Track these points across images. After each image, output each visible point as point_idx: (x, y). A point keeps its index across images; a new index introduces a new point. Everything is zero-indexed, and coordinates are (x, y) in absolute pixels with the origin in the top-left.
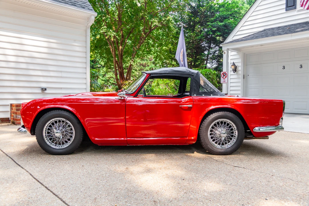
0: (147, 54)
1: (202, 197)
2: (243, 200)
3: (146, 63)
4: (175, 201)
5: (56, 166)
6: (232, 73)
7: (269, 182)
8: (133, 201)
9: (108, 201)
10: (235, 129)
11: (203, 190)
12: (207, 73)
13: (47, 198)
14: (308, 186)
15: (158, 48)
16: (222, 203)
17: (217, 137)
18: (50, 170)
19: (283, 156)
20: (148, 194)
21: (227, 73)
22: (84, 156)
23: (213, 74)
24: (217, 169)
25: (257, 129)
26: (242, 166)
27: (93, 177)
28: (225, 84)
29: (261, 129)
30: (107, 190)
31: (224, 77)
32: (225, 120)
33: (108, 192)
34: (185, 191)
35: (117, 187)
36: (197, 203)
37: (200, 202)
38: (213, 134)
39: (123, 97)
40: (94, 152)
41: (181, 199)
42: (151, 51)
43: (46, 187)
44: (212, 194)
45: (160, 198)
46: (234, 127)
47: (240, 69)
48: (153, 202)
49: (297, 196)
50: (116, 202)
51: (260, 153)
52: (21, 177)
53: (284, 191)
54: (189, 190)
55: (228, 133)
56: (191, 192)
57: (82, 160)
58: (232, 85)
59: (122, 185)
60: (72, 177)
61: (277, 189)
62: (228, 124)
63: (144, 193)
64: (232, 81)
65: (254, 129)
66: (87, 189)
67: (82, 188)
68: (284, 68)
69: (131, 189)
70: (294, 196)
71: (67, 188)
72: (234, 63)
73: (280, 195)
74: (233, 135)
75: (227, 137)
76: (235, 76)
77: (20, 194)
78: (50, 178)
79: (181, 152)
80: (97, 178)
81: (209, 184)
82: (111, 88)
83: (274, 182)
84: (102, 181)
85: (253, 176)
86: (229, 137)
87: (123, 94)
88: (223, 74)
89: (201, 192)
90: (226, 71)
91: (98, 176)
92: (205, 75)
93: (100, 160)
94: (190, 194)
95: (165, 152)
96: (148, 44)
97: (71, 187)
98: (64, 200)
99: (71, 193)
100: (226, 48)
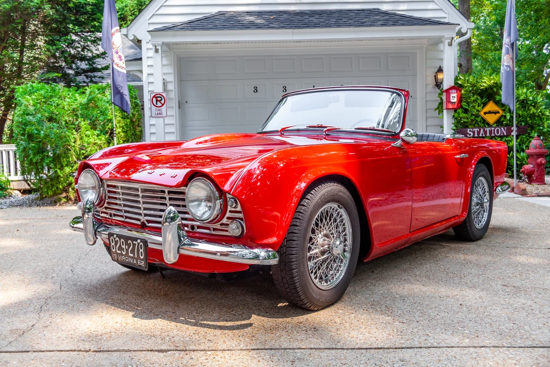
31: (159, 105)
68: (257, 91)
88: (154, 96)
100: (159, 41)
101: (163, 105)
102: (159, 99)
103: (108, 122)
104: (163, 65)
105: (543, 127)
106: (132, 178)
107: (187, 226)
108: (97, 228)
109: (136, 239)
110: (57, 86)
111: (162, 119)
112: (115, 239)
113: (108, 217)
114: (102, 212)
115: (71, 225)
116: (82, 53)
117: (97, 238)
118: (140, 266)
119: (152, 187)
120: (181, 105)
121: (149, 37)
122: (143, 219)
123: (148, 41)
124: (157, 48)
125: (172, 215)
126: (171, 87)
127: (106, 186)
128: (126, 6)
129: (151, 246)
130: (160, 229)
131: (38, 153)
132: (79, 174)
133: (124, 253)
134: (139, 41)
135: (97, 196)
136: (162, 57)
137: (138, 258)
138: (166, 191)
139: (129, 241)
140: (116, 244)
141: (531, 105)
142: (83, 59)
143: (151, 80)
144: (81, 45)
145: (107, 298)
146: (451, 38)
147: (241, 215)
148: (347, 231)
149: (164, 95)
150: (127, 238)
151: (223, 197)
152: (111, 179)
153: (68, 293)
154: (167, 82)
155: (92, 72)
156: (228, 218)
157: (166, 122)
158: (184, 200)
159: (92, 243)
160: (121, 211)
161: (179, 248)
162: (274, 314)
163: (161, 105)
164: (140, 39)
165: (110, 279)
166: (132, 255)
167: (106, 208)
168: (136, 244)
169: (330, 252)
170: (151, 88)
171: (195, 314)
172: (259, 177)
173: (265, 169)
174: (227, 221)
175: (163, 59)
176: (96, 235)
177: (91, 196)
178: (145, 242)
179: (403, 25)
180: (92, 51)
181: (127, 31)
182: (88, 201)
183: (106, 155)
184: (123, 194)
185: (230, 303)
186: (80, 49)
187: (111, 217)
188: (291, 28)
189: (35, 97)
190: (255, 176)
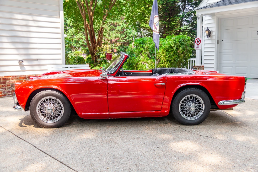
0: (119, 14)
1: (172, 161)
2: (203, 163)
3: (117, 22)
4: (152, 165)
5: (52, 138)
6: (206, 38)
7: (226, 148)
8: (120, 165)
9: (101, 165)
10: (202, 102)
11: (173, 155)
12: (181, 40)
13: (54, 164)
14: (256, 151)
15: (130, 8)
16: (187, 165)
17: (187, 110)
18: (48, 141)
19: (244, 125)
20: (131, 159)
21: (200, 39)
22: (73, 129)
23: (187, 40)
24: (185, 138)
25: (221, 103)
26: (207, 135)
27: (85, 147)
28: (199, 50)
29: (225, 103)
30: (99, 157)
31: (198, 43)
32: (194, 95)
33: (100, 159)
34: (159, 157)
35: (106, 155)
36: (168, 165)
37: (170, 165)
38: (183, 107)
39: (105, 77)
40: (81, 125)
41: (157, 162)
42: (122, 10)
43: (50, 156)
44: (180, 159)
45: (140, 162)
46: (201, 101)
47: (214, 34)
48: (135, 165)
49: (245, 159)
50: (107, 166)
51: (225, 122)
52: (27, 148)
53: (236, 155)
54: (162, 156)
55: (196, 106)
56: (164, 158)
57: (72, 132)
58: (206, 50)
59: (110, 153)
60: (69, 148)
61: (231, 154)
62: (196, 99)
63: (128, 159)
64: (206, 46)
65: (219, 102)
66: (83, 157)
67: (79, 156)
69: (118, 156)
70: (243, 159)
71: (67, 156)
72: (208, 28)
73: (232, 158)
74: (201, 108)
75: (195, 110)
76: (209, 42)
77: (33, 162)
78: (51, 149)
79: (155, 124)
80: (88, 147)
81: (178, 151)
82: (81, 50)
83: (230, 148)
84: (93, 150)
85: (214, 143)
86: (197, 110)
87: (105, 75)
88: (196, 40)
89: (172, 157)
90: (200, 36)
91: (89, 146)
92: (179, 42)
93: (87, 132)
94: (163, 159)
95: (142, 123)
96: (120, 4)
97: (70, 156)
98: (68, 165)
99: (72, 160)
100: (200, 14)
101: (200, 43)
102: (198, 41)
154: (213, 32)
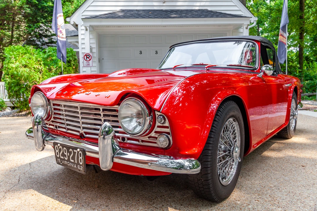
68: (141, 53)
88: (85, 55)
100: (88, 24)
101: (90, 60)
102: (88, 56)
103: (59, 68)
104: (90, 39)
105: (297, 73)
106: (73, 98)
107: (119, 137)
108: (45, 137)
109: (76, 149)
110: (29, 47)
111: (90, 68)
112: (59, 147)
113: (54, 128)
114: (50, 125)
115: (27, 133)
116: (46, 33)
117: (45, 146)
118: (79, 170)
119: (89, 106)
120: (100, 60)
121: (82, 23)
122: (82, 131)
123: (82, 25)
124: (87, 28)
125: (107, 129)
126: (94, 50)
127: (52, 105)
128: (69, 11)
129: (88, 154)
130: (97, 139)
131: (17, 85)
132: (32, 95)
133: (66, 159)
134: (77, 25)
135: (45, 112)
136: (90, 34)
137: (78, 164)
138: (101, 109)
139: (71, 150)
140: (60, 152)
141: (290, 61)
142: (46, 36)
143: (83, 46)
144: (45, 29)
145: (53, 192)
146: (247, 25)
147: (168, 130)
148: (237, 138)
149: (91, 54)
150: (68, 148)
151: (152, 114)
152: (56, 99)
153: (24, 186)
154: (92, 48)
155: (51, 44)
156: (156, 132)
157: (92, 70)
158: (117, 116)
159: (41, 150)
160: (64, 124)
161: (113, 157)
162: (187, 206)
163: (89, 60)
164: (77, 24)
165: (57, 172)
166: (73, 161)
167: (53, 121)
168: (76, 152)
169: (230, 157)
170: (83, 51)
171: (125, 208)
172: (181, 99)
173: (184, 92)
174: (155, 135)
175: (90, 35)
176: (44, 143)
177: (40, 113)
178: (84, 151)
179: (222, 17)
180: (51, 32)
181: (70, 19)
182: (37, 116)
183: (53, 82)
184: (66, 111)
185: (150, 195)
186: (44, 31)
187: (56, 128)
188: (161, 18)
189: (16, 53)
190: (177, 98)
